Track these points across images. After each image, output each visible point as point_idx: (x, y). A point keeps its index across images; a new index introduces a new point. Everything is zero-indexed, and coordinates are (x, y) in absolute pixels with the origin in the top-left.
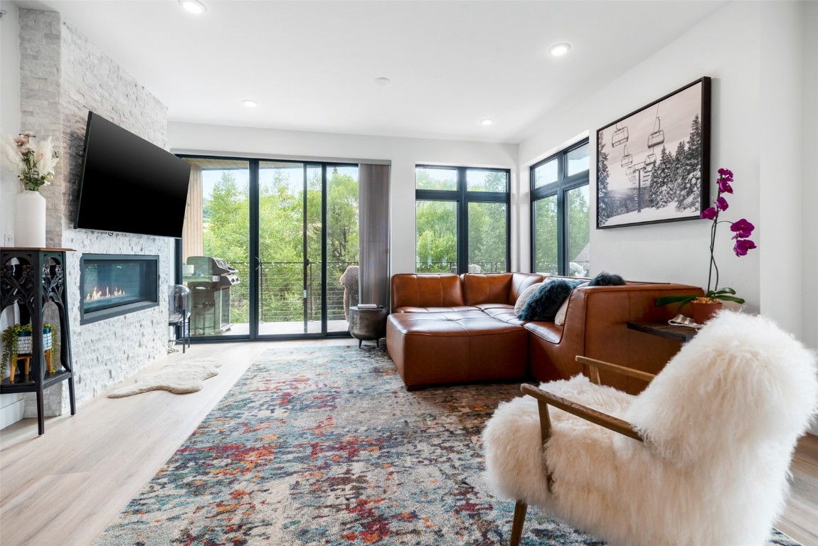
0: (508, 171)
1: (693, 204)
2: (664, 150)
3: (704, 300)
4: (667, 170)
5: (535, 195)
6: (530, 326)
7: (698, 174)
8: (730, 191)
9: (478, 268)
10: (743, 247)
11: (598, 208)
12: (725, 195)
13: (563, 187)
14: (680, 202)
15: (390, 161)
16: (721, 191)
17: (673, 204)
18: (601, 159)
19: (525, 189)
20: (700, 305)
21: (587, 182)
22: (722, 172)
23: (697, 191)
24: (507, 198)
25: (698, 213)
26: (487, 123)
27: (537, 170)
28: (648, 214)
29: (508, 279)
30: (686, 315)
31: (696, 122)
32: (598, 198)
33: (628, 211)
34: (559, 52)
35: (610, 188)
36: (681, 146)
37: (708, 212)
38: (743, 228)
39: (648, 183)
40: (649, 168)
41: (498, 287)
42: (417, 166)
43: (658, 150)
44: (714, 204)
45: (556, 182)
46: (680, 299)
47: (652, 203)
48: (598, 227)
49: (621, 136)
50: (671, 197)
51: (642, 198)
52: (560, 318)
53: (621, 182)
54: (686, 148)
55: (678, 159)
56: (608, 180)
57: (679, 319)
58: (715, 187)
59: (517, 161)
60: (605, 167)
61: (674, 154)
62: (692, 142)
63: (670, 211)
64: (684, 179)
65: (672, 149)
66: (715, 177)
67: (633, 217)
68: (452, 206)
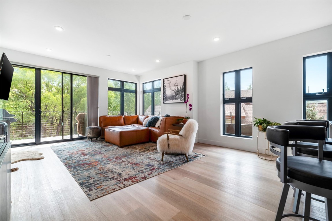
0: (136, 84)
1: (183, 100)
2: (178, 87)
3: (185, 119)
4: (178, 92)
5: (144, 92)
6: (150, 128)
7: (184, 94)
8: (189, 98)
9: (126, 113)
10: (191, 109)
11: (163, 98)
12: (188, 99)
13: (153, 91)
14: (181, 99)
15: (99, 76)
16: (187, 98)
17: (179, 99)
18: (164, 86)
19: (141, 90)
20: (184, 120)
21: (160, 91)
22: (188, 94)
23: (183, 97)
24: (135, 92)
25: (184, 102)
26: (133, 70)
27: (145, 84)
28: (175, 101)
29: (137, 117)
30: (182, 123)
31: (183, 83)
32: (163, 96)
33: (170, 100)
34: (158, 61)
35: (166, 94)
36: (181, 87)
37: (185, 102)
38: (191, 105)
39: (175, 94)
40: (175, 91)
41: (134, 119)
42: (108, 79)
43: (176, 87)
44: (186, 101)
45: (150, 89)
46: (181, 119)
47: (175, 99)
48: (163, 103)
49: (169, 82)
50: (179, 98)
51: (173, 97)
52: (157, 126)
53: (169, 93)
54: (182, 88)
55: (180, 90)
56: (166, 92)
57: (181, 123)
58: (186, 97)
59: (139, 81)
60: (165, 89)
61: (179, 89)
62: (183, 87)
63: (179, 101)
64: (181, 94)
65: (179, 88)
66: (186, 95)
67: (171, 101)
68: (119, 93)
